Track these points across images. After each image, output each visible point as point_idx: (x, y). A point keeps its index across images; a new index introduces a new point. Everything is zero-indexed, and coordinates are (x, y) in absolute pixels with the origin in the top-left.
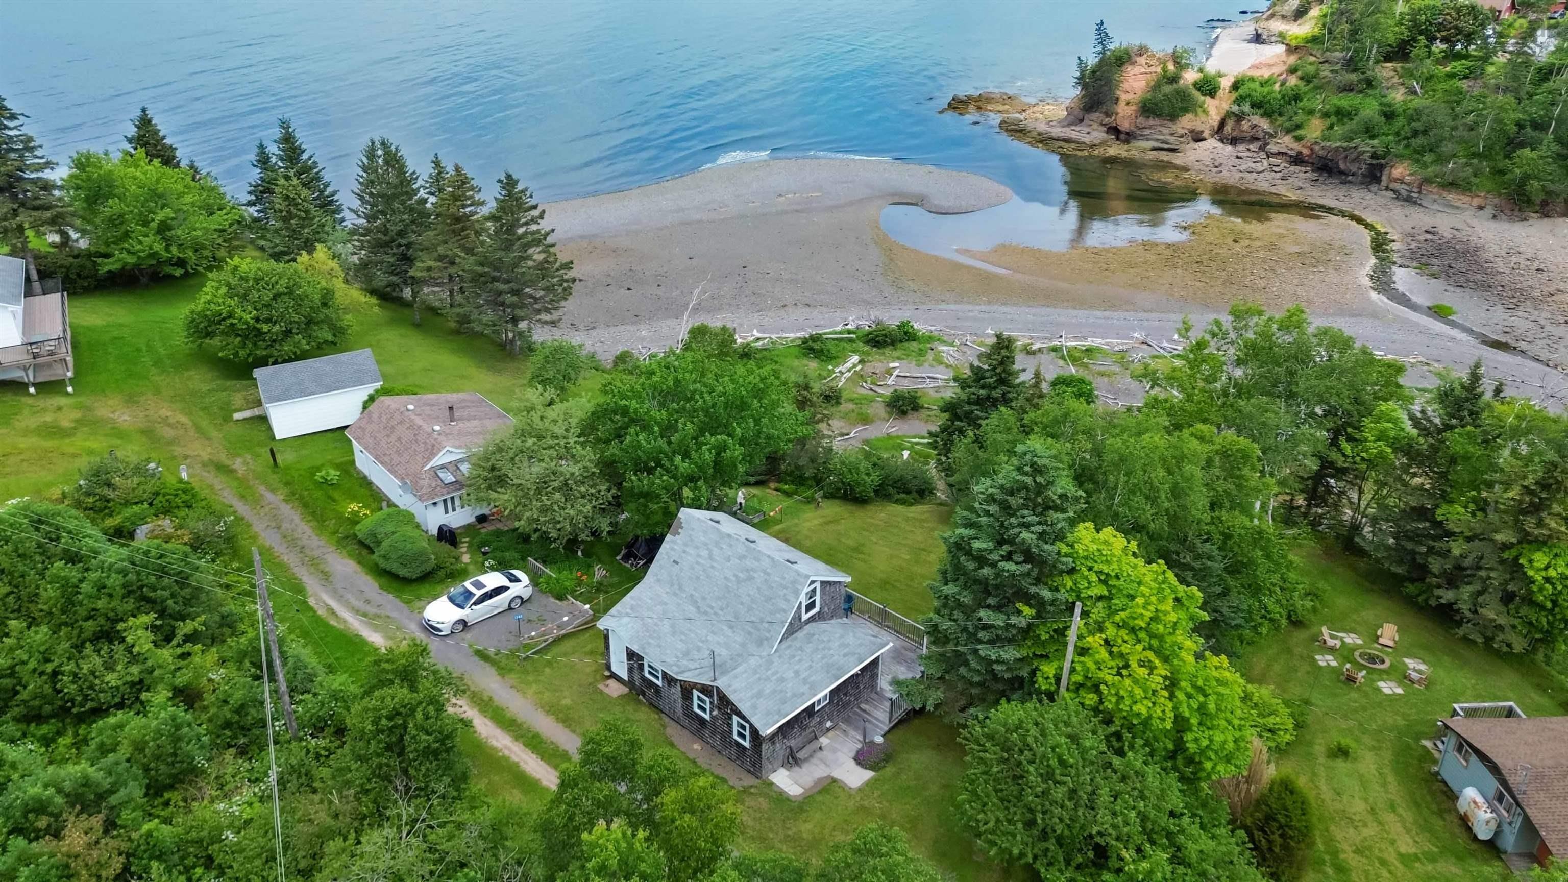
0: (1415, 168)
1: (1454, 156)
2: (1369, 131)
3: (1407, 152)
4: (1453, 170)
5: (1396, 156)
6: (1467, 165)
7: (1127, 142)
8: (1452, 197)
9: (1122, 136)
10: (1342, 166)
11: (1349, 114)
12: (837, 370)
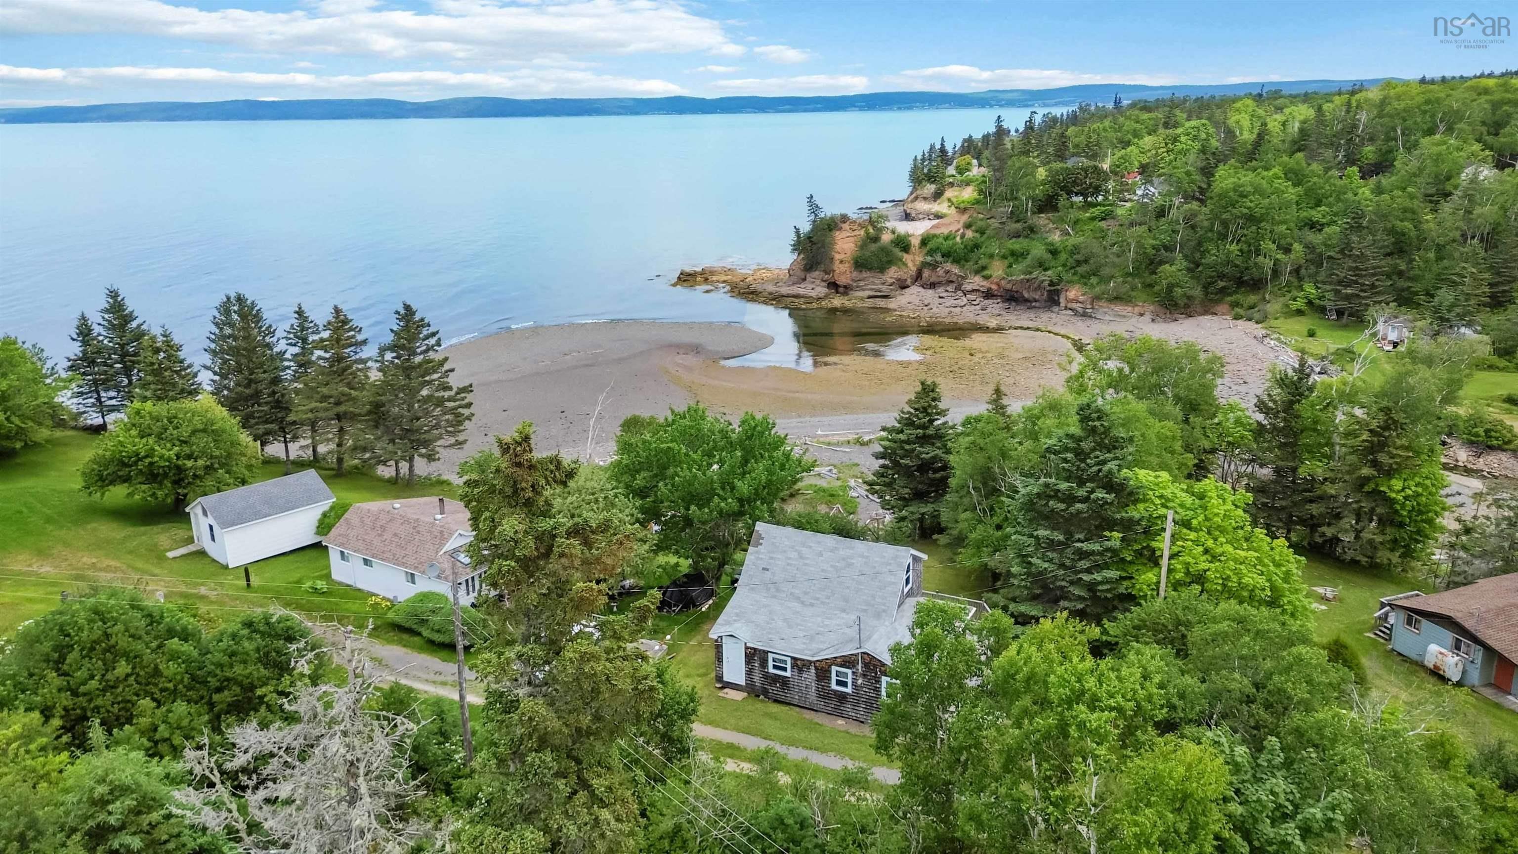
0: (1085, 289)
1: (1113, 277)
2: (1042, 265)
3: (1076, 278)
4: (1115, 287)
5: (1068, 282)
6: (1124, 282)
7: (845, 294)
8: (1118, 308)
9: (841, 290)
10: (1026, 295)
11: (1022, 254)
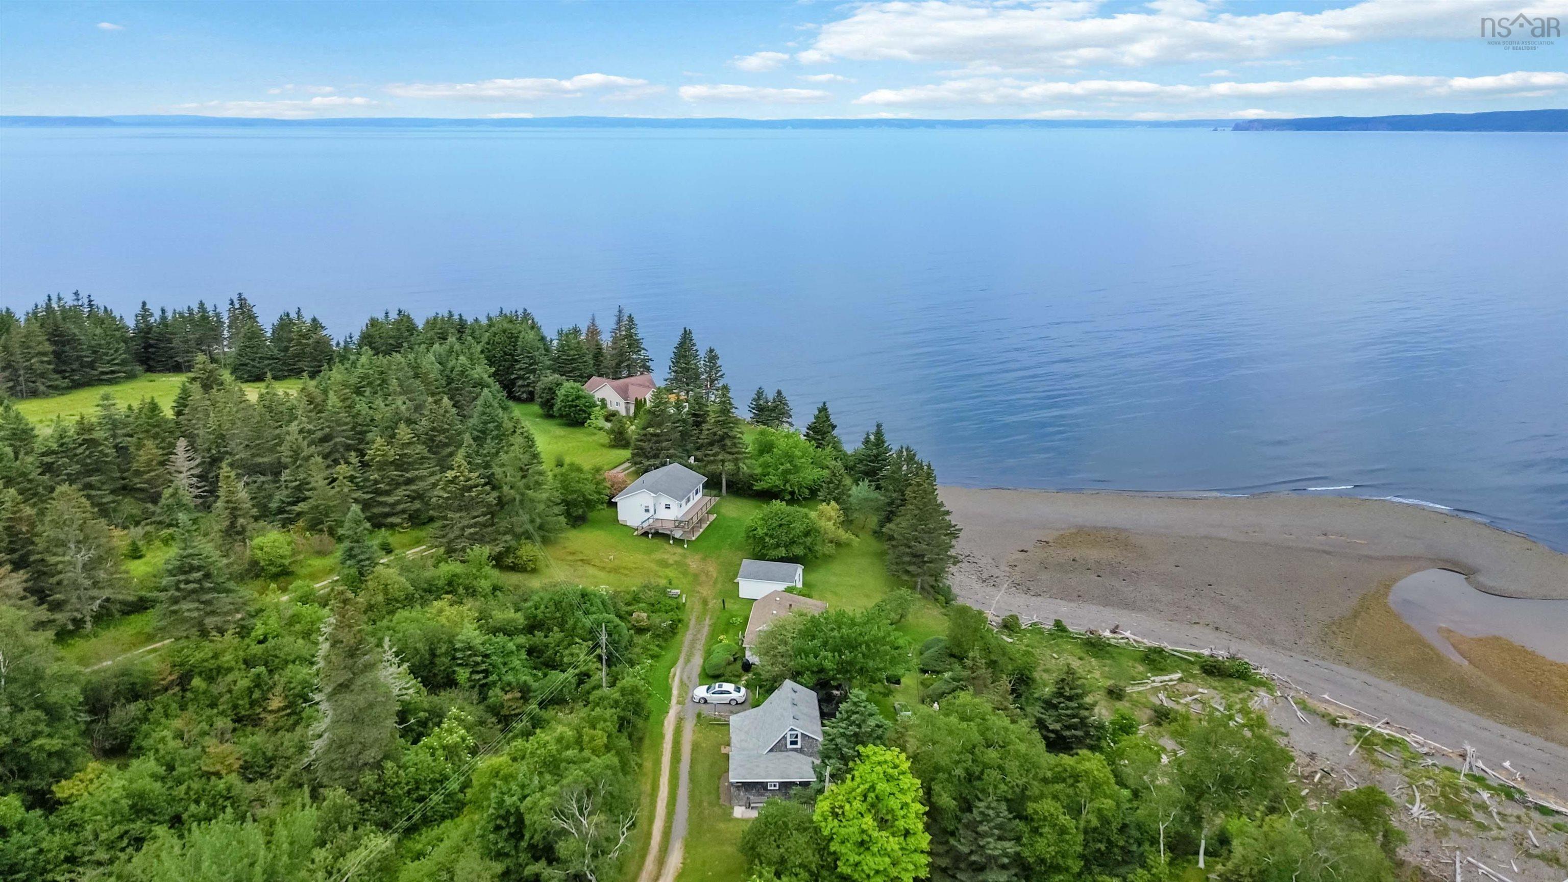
12: (1152, 679)
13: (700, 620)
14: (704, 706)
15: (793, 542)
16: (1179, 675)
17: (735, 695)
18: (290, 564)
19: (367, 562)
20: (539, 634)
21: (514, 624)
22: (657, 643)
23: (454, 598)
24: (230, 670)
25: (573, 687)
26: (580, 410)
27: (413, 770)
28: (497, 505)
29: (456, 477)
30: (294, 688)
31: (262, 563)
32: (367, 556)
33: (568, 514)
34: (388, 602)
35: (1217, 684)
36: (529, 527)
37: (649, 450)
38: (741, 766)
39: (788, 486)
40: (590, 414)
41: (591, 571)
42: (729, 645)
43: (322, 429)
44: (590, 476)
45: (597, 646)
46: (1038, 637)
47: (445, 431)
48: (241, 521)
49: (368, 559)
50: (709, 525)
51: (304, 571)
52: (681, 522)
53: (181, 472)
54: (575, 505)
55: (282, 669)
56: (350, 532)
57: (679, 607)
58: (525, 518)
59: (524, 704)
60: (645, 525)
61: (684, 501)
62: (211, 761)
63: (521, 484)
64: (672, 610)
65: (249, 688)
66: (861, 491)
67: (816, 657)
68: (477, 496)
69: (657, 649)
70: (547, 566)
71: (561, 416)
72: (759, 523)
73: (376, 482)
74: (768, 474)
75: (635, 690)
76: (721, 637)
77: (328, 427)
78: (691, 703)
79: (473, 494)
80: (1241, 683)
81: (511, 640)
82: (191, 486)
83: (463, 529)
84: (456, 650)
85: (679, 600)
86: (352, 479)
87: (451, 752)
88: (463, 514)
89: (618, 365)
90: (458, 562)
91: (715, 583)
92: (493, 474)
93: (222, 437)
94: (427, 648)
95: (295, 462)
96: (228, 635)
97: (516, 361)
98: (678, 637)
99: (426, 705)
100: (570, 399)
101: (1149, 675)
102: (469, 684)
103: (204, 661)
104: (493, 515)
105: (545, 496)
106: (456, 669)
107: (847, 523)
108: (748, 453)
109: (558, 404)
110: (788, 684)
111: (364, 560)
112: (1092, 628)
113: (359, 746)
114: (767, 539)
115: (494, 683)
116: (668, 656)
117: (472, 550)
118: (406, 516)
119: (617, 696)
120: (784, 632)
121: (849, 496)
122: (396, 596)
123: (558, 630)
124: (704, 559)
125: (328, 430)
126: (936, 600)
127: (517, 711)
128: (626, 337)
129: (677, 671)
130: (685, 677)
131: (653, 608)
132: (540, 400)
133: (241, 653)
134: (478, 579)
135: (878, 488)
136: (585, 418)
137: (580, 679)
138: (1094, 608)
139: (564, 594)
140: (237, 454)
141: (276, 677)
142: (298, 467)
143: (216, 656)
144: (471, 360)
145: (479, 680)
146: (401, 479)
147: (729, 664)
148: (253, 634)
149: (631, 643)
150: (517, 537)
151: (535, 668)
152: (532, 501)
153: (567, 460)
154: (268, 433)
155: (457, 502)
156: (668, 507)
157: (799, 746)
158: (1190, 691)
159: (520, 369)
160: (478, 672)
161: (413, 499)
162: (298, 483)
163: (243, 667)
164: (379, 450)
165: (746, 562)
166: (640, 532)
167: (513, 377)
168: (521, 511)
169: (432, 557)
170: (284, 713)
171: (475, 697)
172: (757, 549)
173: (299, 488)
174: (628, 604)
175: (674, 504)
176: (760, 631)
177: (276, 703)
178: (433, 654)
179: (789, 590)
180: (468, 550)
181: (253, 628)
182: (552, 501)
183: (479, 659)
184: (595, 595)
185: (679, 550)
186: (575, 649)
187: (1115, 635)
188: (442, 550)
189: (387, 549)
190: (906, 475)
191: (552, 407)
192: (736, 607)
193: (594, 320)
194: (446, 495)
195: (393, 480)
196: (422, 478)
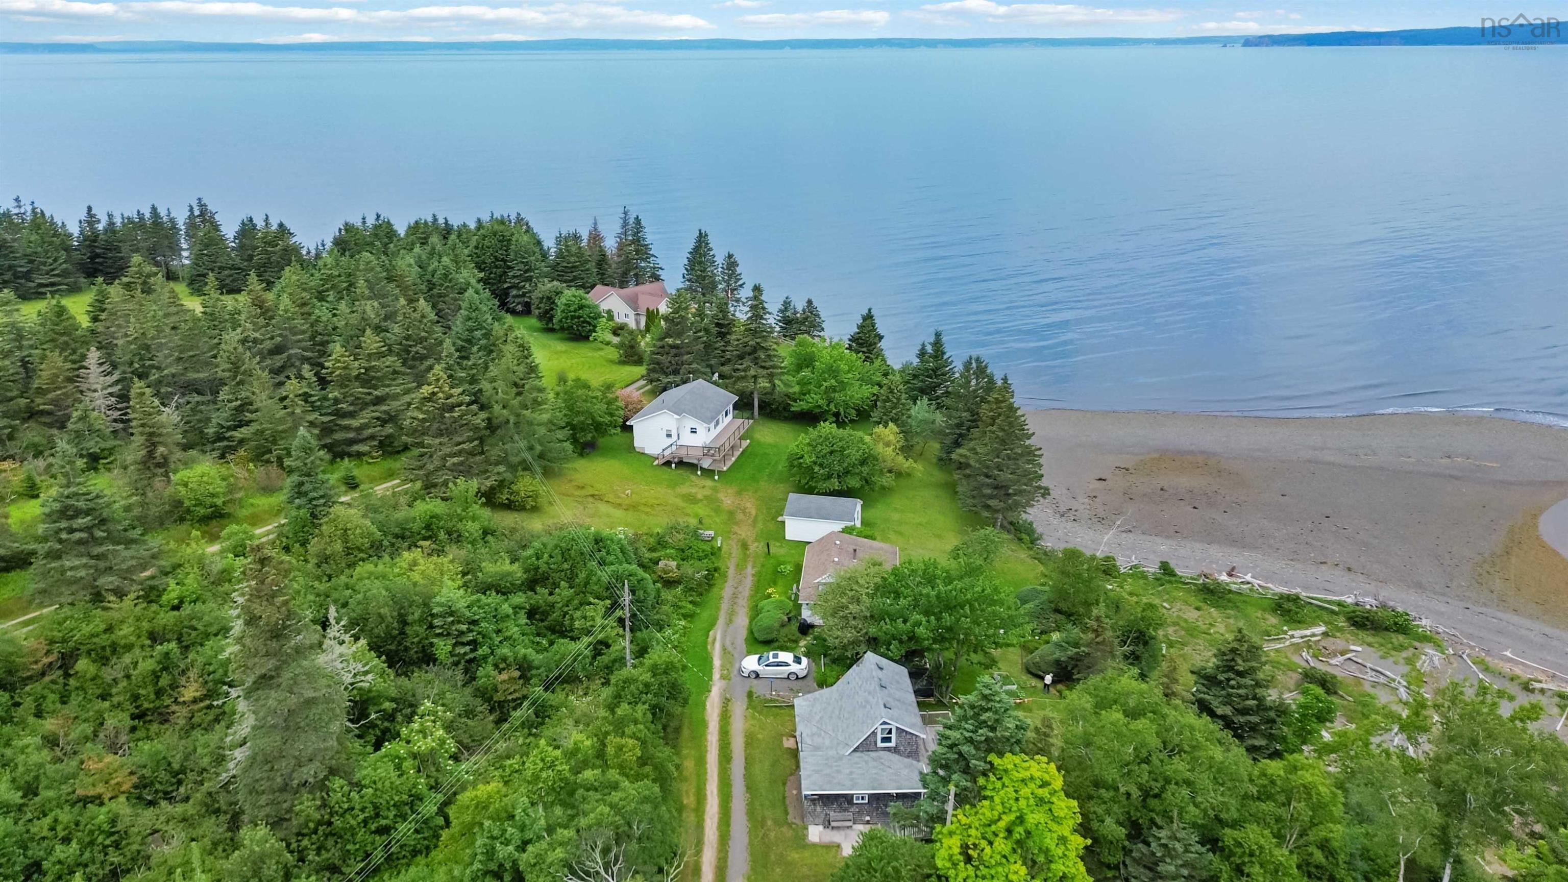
12: (1290, 633)
13: (740, 568)
14: (755, 682)
15: (847, 472)
16: (1322, 629)
17: (795, 667)
18: (224, 503)
19: (322, 501)
20: (542, 591)
21: (510, 579)
22: (690, 599)
23: (433, 546)
24: (129, 647)
25: (587, 660)
26: (583, 322)
27: (370, 791)
28: (486, 428)
29: (434, 394)
30: (214, 672)
31: (187, 503)
32: (321, 493)
33: (575, 440)
34: (348, 551)
35: (1370, 639)
36: (528, 456)
37: (668, 364)
38: (817, 772)
39: (832, 406)
40: (595, 327)
41: (603, 508)
42: (781, 601)
43: (272, 338)
44: (599, 394)
45: (615, 605)
46: (1142, 582)
47: (422, 340)
48: (161, 449)
49: (322, 497)
50: (742, 453)
51: (244, 512)
52: (710, 449)
53: (95, 391)
54: (583, 430)
55: (202, 645)
56: (299, 463)
57: (715, 552)
58: (522, 444)
59: (524, 685)
60: (667, 453)
61: (713, 425)
62: (91, 780)
63: (515, 402)
64: (706, 556)
65: (154, 672)
66: (921, 410)
67: (905, 622)
68: (461, 417)
69: (690, 606)
70: (550, 503)
71: (562, 329)
72: (806, 449)
73: (336, 401)
74: (809, 393)
75: (669, 668)
76: (770, 591)
77: (280, 335)
78: (739, 679)
79: (456, 415)
80: (1401, 638)
81: (506, 600)
82: (110, 408)
83: (444, 459)
84: (433, 616)
85: (713, 543)
86: (306, 397)
87: (423, 761)
88: (445, 440)
89: (625, 274)
90: (439, 500)
91: (755, 521)
92: (480, 391)
93: (147, 348)
94: (395, 614)
95: (235, 377)
96: (128, 602)
97: (510, 268)
98: (715, 590)
99: (393, 692)
100: (572, 308)
101: (1285, 628)
102: (451, 660)
103: (93, 636)
104: (482, 440)
105: (545, 417)
106: (435, 640)
107: (907, 450)
108: (785, 368)
109: (558, 315)
110: (871, 658)
111: (318, 499)
112: (1206, 571)
113: (293, 761)
114: (817, 469)
115: (485, 658)
116: (705, 615)
117: (455, 484)
118: (376, 443)
119: (647, 677)
120: (855, 587)
121: (909, 417)
122: (358, 544)
123: (567, 585)
124: (739, 493)
125: (279, 339)
126: (1020, 539)
127: (514, 696)
128: (633, 242)
129: (717, 633)
130: (728, 643)
131: (683, 554)
132: (537, 312)
133: (145, 625)
134: (464, 522)
135: (939, 407)
136: (590, 331)
137: (595, 649)
138: (1198, 545)
139: (573, 539)
140: (167, 367)
141: (191, 656)
142: (238, 384)
143: (109, 629)
144: (457, 263)
145: (465, 654)
146: (369, 397)
147: (783, 626)
148: (164, 598)
149: (658, 601)
150: (513, 468)
151: (538, 635)
152: (530, 423)
153: (571, 376)
154: (204, 343)
155: (436, 425)
156: (694, 431)
157: (892, 744)
158: (1340, 648)
159: (514, 277)
160: (464, 644)
161: (384, 422)
162: (239, 402)
163: (148, 642)
164: (339, 361)
165: (792, 496)
166: (662, 462)
167: (506, 286)
168: (516, 437)
169: (406, 493)
170: (202, 705)
171: (460, 677)
172: (803, 481)
173: (240, 410)
174: (652, 550)
175: (701, 427)
176: (819, 584)
177: (190, 692)
178: (404, 622)
179: (847, 530)
180: (451, 485)
181: (165, 590)
182: (554, 425)
183: (464, 627)
184: (612, 540)
185: (709, 483)
186: (589, 611)
187: (1234, 579)
188: (419, 484)
189: (352, 484)
190: (975, 391)
191: (551, 319)
192: (782, 551)
193: (595, 224)
194: (421, 416)
195: (358, 398)
196: (396, 397)
